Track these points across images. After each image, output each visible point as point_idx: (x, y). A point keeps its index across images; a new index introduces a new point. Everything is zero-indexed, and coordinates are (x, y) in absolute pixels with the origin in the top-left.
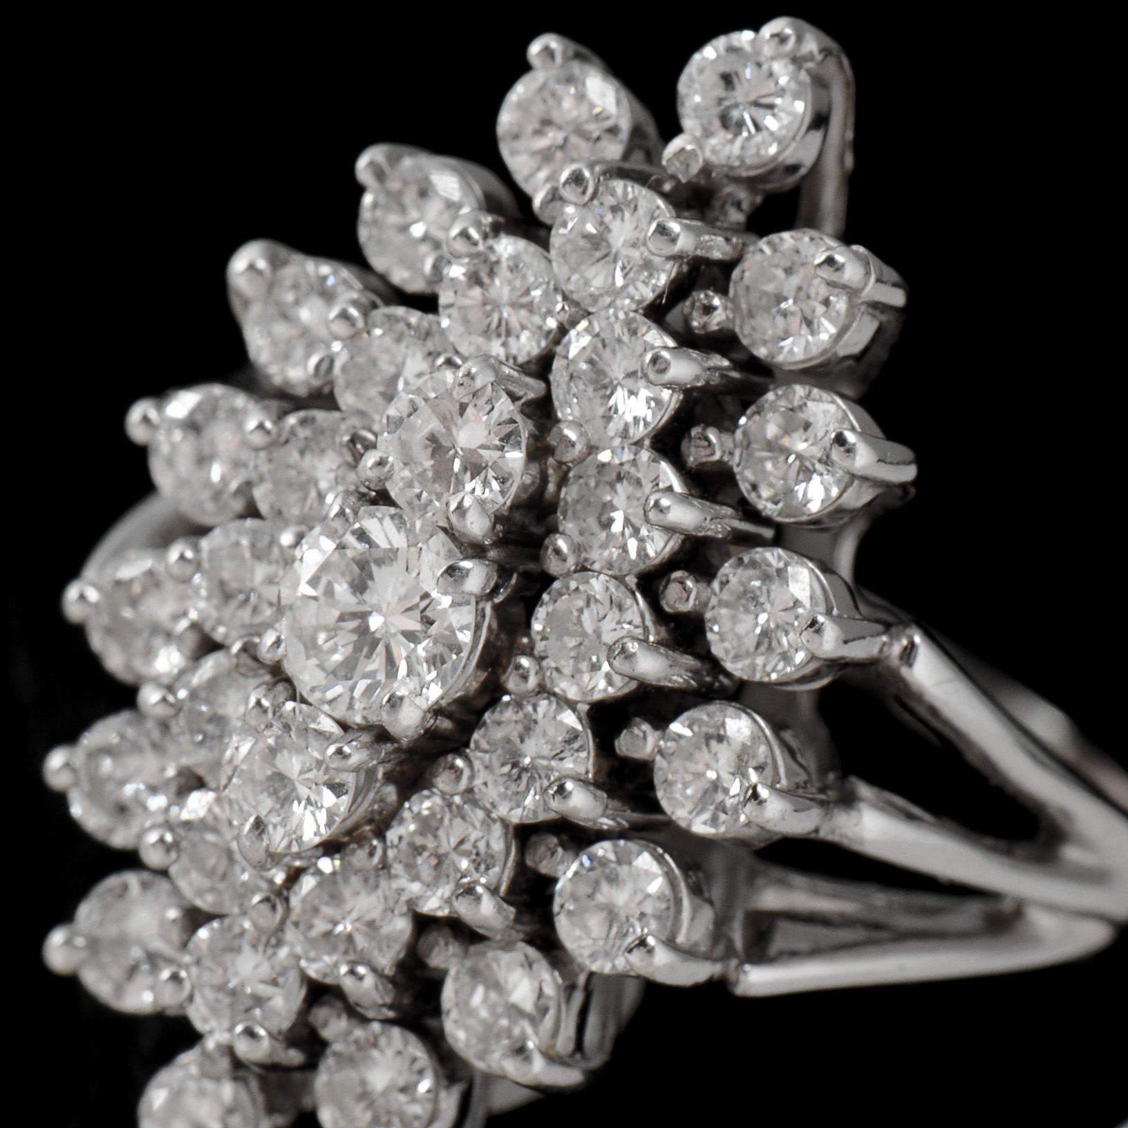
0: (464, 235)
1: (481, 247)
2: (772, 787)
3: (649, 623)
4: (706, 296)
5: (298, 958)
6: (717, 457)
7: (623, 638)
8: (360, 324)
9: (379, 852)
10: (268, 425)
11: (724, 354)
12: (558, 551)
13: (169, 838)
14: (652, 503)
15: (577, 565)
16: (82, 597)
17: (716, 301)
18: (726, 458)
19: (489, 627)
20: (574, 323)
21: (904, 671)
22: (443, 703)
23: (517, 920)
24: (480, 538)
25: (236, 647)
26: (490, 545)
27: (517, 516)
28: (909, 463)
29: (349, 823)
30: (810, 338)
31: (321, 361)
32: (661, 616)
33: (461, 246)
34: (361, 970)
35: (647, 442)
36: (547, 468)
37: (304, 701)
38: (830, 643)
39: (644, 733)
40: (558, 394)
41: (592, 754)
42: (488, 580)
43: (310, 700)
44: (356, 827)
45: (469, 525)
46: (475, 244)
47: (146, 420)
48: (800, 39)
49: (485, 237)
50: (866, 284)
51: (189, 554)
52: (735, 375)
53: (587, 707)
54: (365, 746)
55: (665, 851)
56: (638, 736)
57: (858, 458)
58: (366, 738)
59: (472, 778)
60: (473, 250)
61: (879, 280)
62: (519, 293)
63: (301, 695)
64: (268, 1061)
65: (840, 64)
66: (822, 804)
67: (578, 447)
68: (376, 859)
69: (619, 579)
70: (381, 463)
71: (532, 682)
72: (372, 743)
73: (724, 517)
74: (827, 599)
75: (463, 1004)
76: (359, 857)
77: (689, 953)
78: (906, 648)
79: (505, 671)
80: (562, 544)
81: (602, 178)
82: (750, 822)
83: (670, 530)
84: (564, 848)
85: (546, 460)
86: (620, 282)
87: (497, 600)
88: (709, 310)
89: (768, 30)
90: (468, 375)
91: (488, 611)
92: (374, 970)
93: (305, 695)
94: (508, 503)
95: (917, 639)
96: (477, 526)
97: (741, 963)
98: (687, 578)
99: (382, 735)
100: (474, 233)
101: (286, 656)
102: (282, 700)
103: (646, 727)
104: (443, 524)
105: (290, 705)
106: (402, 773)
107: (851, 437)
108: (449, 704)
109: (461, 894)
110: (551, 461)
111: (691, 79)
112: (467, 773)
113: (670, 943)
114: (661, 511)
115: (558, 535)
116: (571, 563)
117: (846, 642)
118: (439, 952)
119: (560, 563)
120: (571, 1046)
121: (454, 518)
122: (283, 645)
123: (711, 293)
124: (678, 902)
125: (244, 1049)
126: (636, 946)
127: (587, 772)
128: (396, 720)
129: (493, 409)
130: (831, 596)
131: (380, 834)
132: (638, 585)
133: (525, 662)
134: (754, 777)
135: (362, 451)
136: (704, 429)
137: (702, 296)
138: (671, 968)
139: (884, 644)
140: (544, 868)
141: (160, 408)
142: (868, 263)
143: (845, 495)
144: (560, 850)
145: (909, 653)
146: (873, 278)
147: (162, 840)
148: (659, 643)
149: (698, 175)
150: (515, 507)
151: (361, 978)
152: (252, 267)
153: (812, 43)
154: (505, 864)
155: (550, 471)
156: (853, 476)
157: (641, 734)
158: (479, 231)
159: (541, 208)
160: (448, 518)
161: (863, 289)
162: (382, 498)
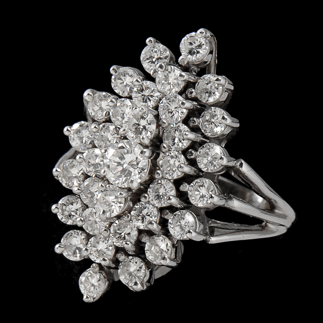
0: (137, 81)
1: (141, 83)
2: (215, 194)
3: (185, 161)
4: (191, 89)
5: (114, 242)
6: (196, 124)
7: (180, 164)
8: (115, 103)
9: (130, 217)
10: (97, 127)
11: (196, 102)
12: (164, 147)
13: (82, 219)
14: (184, 134)
15: (168, 149)
16: (56, 171)
17: (193, 90)
18: (198, 124)
19: (150, 165)
20: (163, 98)
21: (241, 169)
22: (142, 182)
23: (161, 229)
24: (147, 144)
25: (94, 176)
26: (150, 146)
27: (154, 140)
28: (238, 123)
29: (123, 211)
30: (214, 97)
31: (107, 112)
32: (187, 159)
33: (136, 83)
34: (128, 243)
35: (181, 122)
36: (160, 129)
37: (111, 184)
38: (225, 162)
39: (186, 185)
40: (161, 113)
41: (175, 191)
42: (150, 154)
43: (113, 184)
44: (124, 211)
45: (145, 141)
46: (140, 82)
47: (68, 130)
48: (206, 33)
49: (142, 81)
50: (226, 84)
51: (81, 157)
52: (199, 107)
53: (173, 181)
54: (126, 192)
55: (192, 212)
56: (184, 186)
57: (228, 121)
58: (126, 190)
59: (149, 198)
60: (139, 83)
61: (228, 83)
62: (150, 92)
63: (111, 183)
64: (108, 266)
65: (214, 39)
66: (225, 199)
67: (167, 124)
68: (129, 218)
69: (178, 152)
70: (124, 130)
71: (161, 176)
72: (127, 191)
73: (199, 137)
74: (223, 153)
75: (150, 250)
76: (126, 218)
77: (199, 233)
78: (240, 164)
79: (154, 174)
80: (165, 145)
81: (166, 65)
82: (211, 203)
83: (188, 139)
84: (170, 213)
85: (159, 128)
86: (172, 87)
87: (151, 159)
88: (191, 93)
89: (199, 32)
90: (142, 109)
91: (150, 161)
92: (131, 243)
93: (112, 183)
94: (152, 137)
95: (243, 162)
96: (147, 142)
97: (210, 237)
98: (192, 151)
99: (129, 189)
100: (139, 80)
101: (106, 174)
102: (107, 184)
103: (186, 184)
104: (139, 142)
105: (108, 185)
106: (133, 199)
107: (226, 117)
108: (143, 182)
109: (149, 224)
110: (161, 128)
111: (182, 44)
112: (148, 197)
113: (195, 231)
114: (187, 135)
115: (163, 144)
116: (167, 149)
117: (228, 162)
118: (144, 238)
119: (165, 149)
120: (174, 257)
121: (142, 140)
122: (106, 172)
123: (192, 89)
124: (196, 222)
125: (103, 263)
126: (188, 232)
127: (174, 195)
128: (133, 185)
129: (148, 116)
130: (224, 152)
131: (130, 213)
132: (182, 153)
133: (159, 171)
134: (211, 193)
135: (118, 130)
136: (193, 118)
137: (190, 89)
138: (196, 236)
139: (236, 163)
140: (166, 217)
141: (70, 128)
142: (226, 79)
143: (225, 130)
144: (169, 213)
145: (241, 165)
146: (227, 82)
147: (81, 220)
148: (188, 164)
149: (186, 64)
150: (154, 138)
151: (128, 244)
152: (88, 94)
153: (209, 34)
154: (158, 217)
155: (160, 130)
156: (227, 125)
157: (185, 186)
158: (140, 80)
159: (152, 74)
160: (140, 141)
161: (225, 85)
162: (125, 138)
